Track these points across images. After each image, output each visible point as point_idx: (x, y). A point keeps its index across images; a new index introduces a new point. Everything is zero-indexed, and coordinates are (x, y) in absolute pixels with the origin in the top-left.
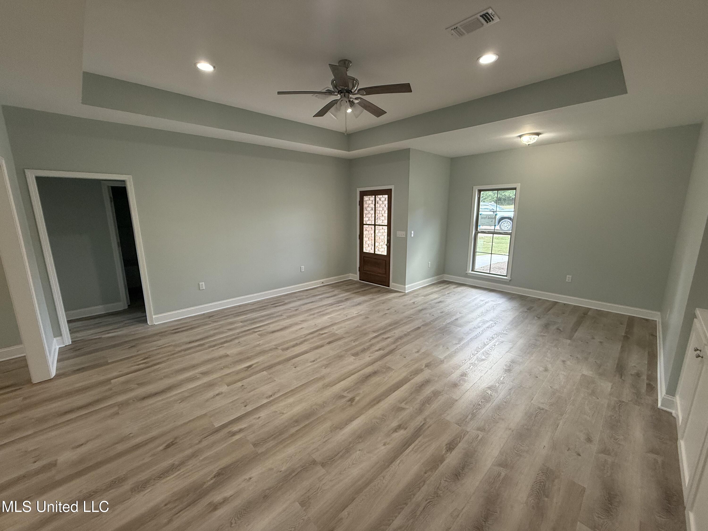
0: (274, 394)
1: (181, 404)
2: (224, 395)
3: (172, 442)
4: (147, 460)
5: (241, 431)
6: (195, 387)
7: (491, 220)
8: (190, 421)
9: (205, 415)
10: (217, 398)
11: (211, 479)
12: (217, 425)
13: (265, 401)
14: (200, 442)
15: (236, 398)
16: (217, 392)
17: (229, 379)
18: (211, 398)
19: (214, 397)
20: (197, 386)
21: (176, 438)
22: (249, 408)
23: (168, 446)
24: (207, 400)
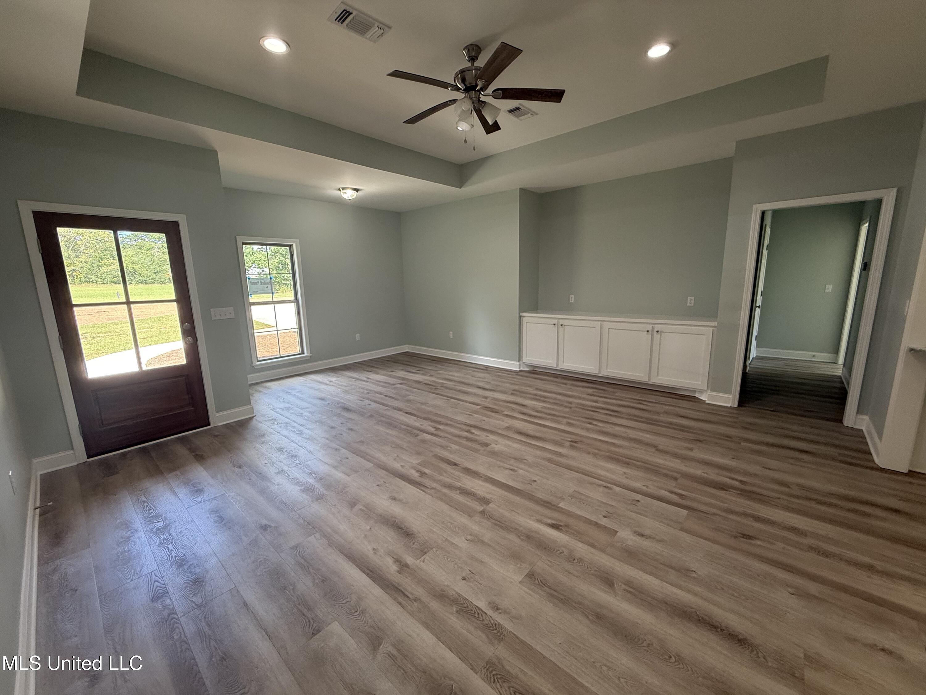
0: (600, 486)
1: (694, 570)
2: (637, 529)
3: (743, 537)
4: (782, 545)
5: (672, 492)
6: (650, 574)
7: (266, 286)
8: (705, 539)
9: (682, 529)
10: (647, 532)
11: (730, 491)
12: (685, 512)
13: (617, 489)
14: (714, 514)
15: (633, 515)
16: (638, 539)
17: (602, 538)
18: (654, 538)
19: (649, 537)
20: (645, 571)
21: (735, 537)
22: (639, 497)
23: (750, 537)
24: (661, 541)
